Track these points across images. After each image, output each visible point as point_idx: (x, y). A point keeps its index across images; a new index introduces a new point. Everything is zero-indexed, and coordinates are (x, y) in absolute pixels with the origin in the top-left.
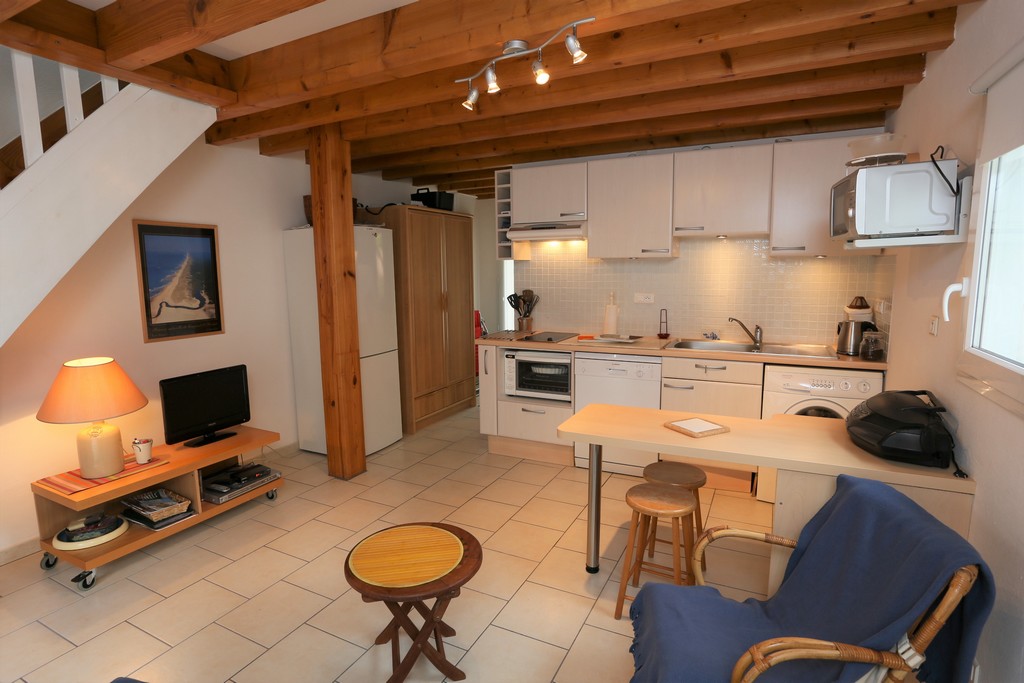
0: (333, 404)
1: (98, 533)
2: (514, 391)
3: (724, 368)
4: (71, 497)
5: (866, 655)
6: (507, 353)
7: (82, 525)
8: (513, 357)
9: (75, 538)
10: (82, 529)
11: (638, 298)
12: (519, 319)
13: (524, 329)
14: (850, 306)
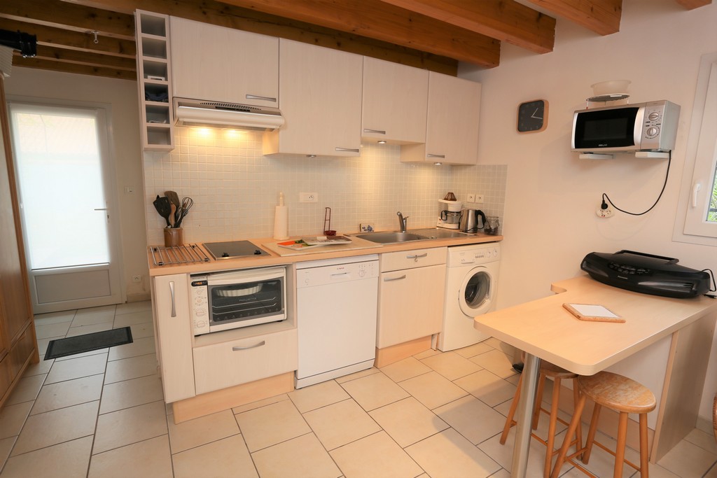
2: (207, 328)
3: (426, 254)
6: (194, 280)
8: (205, 283)
11: (303, 197)
12: (166, 231)
13: (172, 243)
14: (445, 199)
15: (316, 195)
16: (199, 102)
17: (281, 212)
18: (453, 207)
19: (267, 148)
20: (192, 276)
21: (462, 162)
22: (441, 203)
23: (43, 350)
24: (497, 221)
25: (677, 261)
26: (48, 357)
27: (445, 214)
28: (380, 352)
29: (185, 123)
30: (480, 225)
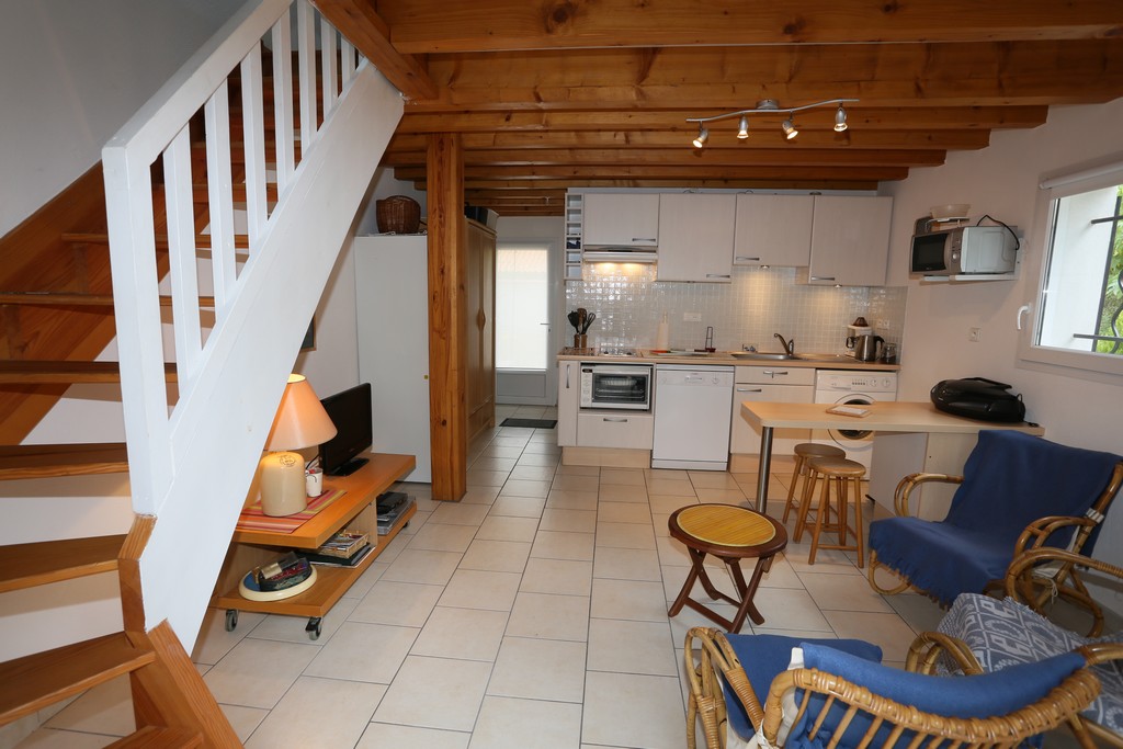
0: (444, 423)
1: (301, 578)
2: (589, 404)
3: (786, 373)
4: (293, 534)
5: (1071, 520)
6: (583, 368)
7: (279, 571)
8: (591, 371)
9: (278, 586)
10: (279, 575)
11: (687, 316)
12: (576, 336)
13: (579, 345)
14: (855, 325)
15: (699, 316)
16: (597, 248)
17: (664, 327)
18: (860, 331)
19: (652, 274)
20: (582, 364)
21: (876, 285)
22: (849, 329)
23: (499, 421)
24: (892, 349)
25: (1010, 387)
26: (502, 425)
27: (853, 340)
28: (733, 458)
29: (590, 263)
30: (878, 353)
